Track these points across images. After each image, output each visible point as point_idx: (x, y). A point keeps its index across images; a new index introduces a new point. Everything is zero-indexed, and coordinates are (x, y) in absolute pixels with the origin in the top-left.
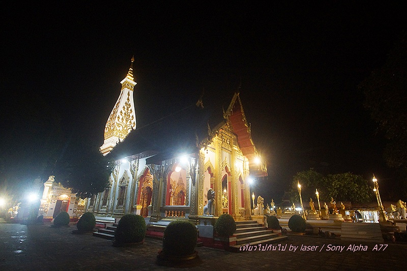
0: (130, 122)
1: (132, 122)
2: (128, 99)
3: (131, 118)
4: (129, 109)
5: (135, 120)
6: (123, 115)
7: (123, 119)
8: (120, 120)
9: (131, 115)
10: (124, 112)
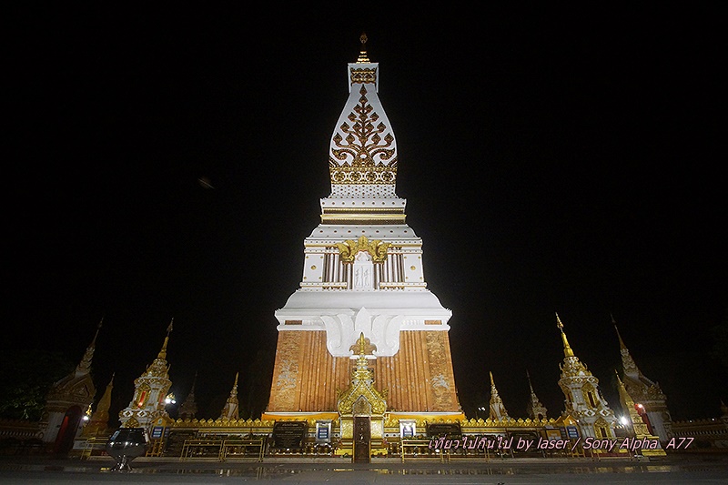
0: (377, 138)
1: (382, 135)
2: (363, 99)
3: (376, 129)
4: (369, 115)
5: (389, 130)
6: (351, 129)
7: (350, 139)
8: (344, 142)
9: (375, 124)
10: (351, 124)
